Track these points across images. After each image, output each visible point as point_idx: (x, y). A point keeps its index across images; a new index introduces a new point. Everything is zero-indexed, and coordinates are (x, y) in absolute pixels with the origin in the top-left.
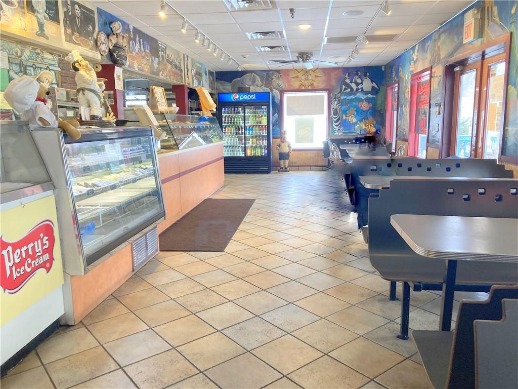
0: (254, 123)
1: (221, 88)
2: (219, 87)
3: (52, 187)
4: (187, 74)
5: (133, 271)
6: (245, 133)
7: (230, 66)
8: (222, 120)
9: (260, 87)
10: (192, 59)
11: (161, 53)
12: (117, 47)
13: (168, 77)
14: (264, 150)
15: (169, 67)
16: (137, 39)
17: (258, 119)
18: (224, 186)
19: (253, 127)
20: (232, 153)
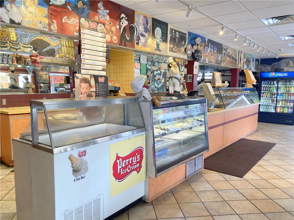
0: (285, 91)
1: (263, 69)
2: (262, 68)
3: (144, 130)
4: (240, 62)
5: (185, 178)
6: (277, 97)
7: (270, 55)
8: (261, 89)
9: (292, 68)
10: (244, 53)
11: (223, 52)
12: (197, 51)
13: (227, 65)
14: (290, 109)
15: (228, 59)
16: (210, 45)
17: (288, 89)
18: (257, 131)
19: (283, 94)
20: (266, 109)
